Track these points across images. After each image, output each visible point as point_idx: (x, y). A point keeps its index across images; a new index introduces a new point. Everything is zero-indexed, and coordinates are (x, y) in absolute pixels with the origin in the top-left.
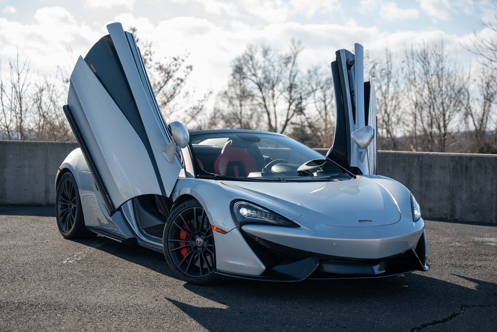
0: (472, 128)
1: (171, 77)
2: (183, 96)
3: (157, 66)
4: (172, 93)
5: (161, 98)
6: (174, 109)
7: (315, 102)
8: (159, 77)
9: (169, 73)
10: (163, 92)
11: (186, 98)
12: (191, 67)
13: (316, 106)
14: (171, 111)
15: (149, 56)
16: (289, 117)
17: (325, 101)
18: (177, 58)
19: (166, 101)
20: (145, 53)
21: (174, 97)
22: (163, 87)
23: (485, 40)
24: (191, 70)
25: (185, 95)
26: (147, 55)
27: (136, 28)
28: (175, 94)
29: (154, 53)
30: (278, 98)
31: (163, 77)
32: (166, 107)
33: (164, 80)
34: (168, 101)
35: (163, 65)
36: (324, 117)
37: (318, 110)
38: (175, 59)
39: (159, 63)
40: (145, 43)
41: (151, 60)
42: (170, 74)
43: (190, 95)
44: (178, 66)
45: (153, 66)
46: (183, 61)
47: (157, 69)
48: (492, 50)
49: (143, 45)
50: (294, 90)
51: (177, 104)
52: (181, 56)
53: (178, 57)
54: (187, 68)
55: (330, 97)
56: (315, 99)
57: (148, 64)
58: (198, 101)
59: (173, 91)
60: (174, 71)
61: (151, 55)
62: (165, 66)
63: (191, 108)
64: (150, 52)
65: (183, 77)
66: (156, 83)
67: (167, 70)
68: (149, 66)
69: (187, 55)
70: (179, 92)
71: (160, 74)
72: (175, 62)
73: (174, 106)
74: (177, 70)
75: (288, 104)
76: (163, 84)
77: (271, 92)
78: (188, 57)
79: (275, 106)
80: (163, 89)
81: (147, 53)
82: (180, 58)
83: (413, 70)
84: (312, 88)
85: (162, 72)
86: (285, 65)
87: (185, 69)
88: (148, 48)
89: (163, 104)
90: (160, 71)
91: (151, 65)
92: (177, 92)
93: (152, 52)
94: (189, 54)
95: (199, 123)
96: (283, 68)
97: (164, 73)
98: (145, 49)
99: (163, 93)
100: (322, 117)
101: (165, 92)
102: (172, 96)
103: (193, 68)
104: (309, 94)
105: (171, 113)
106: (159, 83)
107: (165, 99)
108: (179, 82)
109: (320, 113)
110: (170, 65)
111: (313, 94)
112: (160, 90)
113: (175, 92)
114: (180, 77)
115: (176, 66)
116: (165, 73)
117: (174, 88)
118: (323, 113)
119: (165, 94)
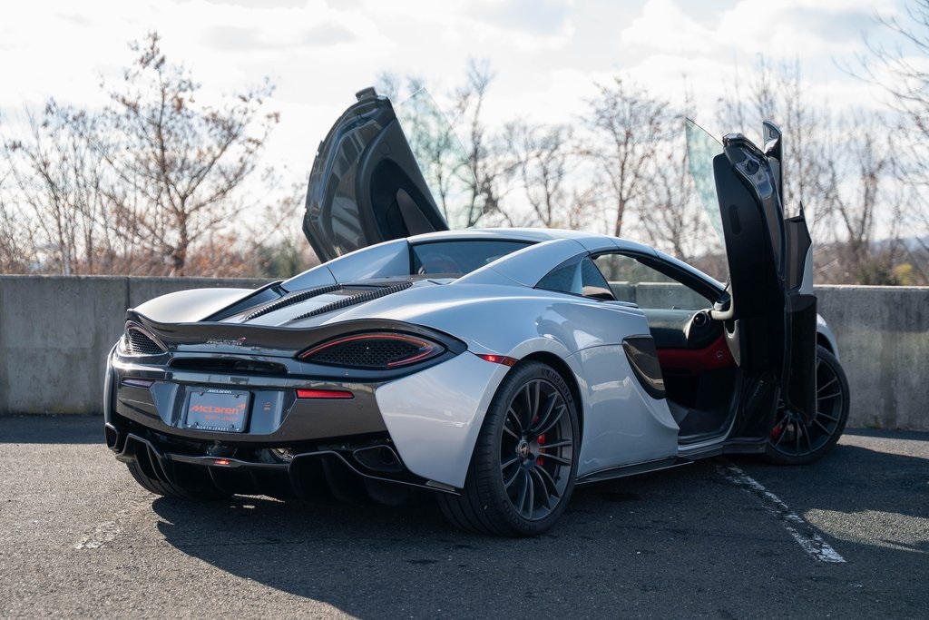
0: (843, 234)
1: (235, 136)
2: (262, 176)
3: (207, 113)
4: (237, 171)
5: (214, 181)
6: (242, 203)
7: (526, 187)
8: (210, 137)
9: (230, 129)
10: (219, 168)
11: (269, 180)
12: (277, 115)
13: (528, 194)
14: (237, 207)
15: (189, 91)
16: (473, 219)
17: (546, 185)
18: (247, 97)
19: (225, 187)
20: (180, 85)
21: (242, 179)
22: (219, 157)
23: (885, 53)
24: (277, 121)
25: (265, 173)
26: (185, 90)
27: (159, 35)
28: (244, 173)
29: (199, 87)
30: (448, 181)
31: (218, 137)
32: (227, 200)
33: (219, 145)
34: (230, 187)
35: (218, 111)
36: (546, 216)
37: (532, 203)
38: (244, 100)
39: (210, 107)
40: (178, 66)
41: (192, 101)
42: (234, 131)
43: (276, 174)
44: (249, 114)
45: (198, 114)
46: (261, 102)
47: (207, 120)
48: (900, 74)
49: (175, 69)
50: (480, 164)
51: (249, 192)
52: (257, 92)
53: (251, 95)
54: (269, 117)
55: (556, 175)
56: (525, 179)
57: (187, 109)
58: (294, 185)
59: (240, 165)
60: (241, 125)
61: (192, 90)
62: (224, 114)
63: (278, 201)
64: (190, 85)
65: (259, 136)
66: (205, 150)
67: (227, 122)
68: (189, 113)
69: (269, 90)
70: (253, 167)
71: (211, 130)
72: (243, 105)
73: (242, 197)
74: (248, 121)
75: (470, 193)
76: (218, 152)
77: (434, 166)
78: (270, 94)
79: (443, 196)
80: (219, 162)
81: (183, 86)
82: (255, 96)
83: (738, 118)
84: (519, 157)
85: (217, 127)
86: (460, 110)
87: (265, 120)
88: (185, 77)
89: (218, 194)
90: (211, 125)
91: (192, 112)
92: (248, 167)
93: (195, 83)
94: (274, 88)
95: (286, 232)
96: (456, 116)
97: (220, 128)
98: (178, 76)
99: (218, 172)
100: (540, 216)
101: (223, 169)
102: (238, 176)
103: (281, 118)
104: (510, 170)
105: (237, 212)
106: (209, 149)
107: (222, 182)
108: (252, 146)
109: (537, 208)
110: (233, 111)
111: (519, 170)
112: (213, 163)
113: (242, 169)
114: (254, 138)
115: (245, 113)
116: (224, 128)
117: (241, 160)
118: (543, 206)
119: (223, 173)
